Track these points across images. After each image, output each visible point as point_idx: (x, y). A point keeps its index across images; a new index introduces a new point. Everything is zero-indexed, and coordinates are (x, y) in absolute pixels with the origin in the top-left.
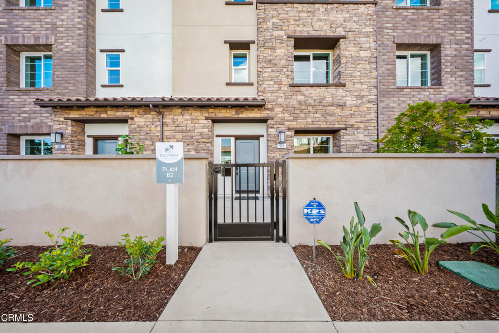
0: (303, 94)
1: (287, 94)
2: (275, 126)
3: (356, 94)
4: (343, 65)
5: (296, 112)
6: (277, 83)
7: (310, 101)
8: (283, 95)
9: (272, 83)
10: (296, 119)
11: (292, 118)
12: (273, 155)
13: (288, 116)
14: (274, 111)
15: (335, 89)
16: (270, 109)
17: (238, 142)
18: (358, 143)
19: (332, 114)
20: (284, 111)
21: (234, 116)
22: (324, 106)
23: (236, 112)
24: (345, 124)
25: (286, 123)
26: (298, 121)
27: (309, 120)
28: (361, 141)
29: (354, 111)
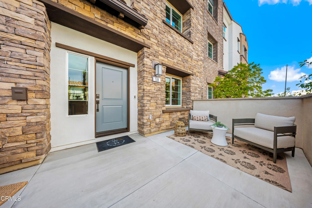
0: (172, 36)
1: (161, 29)
2: (151, 57)
3: (197, 52)
4: (192, 28)
5: (167, 50)
6: (153, 11)
7: (176, 44)
8: (157, 27)
9: (148, 8)
10: (167, 56)
11: (164, 54)
12: (148, 88)
13: (162, 51)
14: (150, 40)
15: (188, 43)
16: (146, 36)
17: (100, 66)
18: (197, 86)
19: (187, 61)
20: (158, 45)
21: (99, 21)
22: (183, 53)
23: (102, 16)
24: (192, 72)
25: (160, 58)
26: (168, 58)
27: (175, 61)
28: (198, 85)
29: (196, 64)
